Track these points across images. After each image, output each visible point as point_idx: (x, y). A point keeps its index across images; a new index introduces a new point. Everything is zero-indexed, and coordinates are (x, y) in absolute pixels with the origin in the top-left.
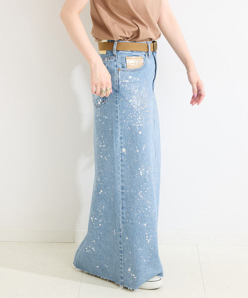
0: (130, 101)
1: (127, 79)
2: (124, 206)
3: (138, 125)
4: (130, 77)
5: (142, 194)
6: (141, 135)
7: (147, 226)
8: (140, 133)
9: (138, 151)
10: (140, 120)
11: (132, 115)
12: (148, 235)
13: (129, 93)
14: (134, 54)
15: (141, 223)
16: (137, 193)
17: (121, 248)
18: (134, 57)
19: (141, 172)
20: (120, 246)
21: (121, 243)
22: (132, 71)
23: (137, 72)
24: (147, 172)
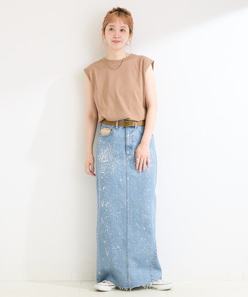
3: (101, 172)
4: (101, 141)
5: (103, 220)
7: (106, 243)
9: (101, 190)
10: (102, 169)
12: (106, 250)
15: (103, 240)
18: (105, 128)
19: (102, 205)
22: (102, 137)
23: (105, 138)
24: (106, 205)
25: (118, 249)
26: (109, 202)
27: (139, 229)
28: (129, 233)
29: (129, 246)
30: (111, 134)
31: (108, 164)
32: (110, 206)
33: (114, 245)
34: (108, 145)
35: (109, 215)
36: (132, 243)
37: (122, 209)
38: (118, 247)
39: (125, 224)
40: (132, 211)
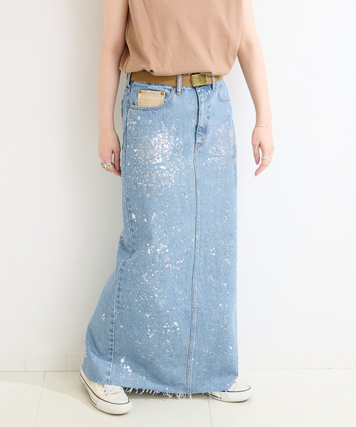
0: (135, 151)
1: (134, 120)
2: (121, 287)
3: (146, 185)
4: (139, 118)
5: (147, 277)
6: (150, 198)
7: (150, 317)
8: (148, 195)
9: (145, 220)
10: (149, 178)
11: (137, 170)
12: (150, 328)
13: (135, 140)
14: (150, 87)
15: (142, 312)
16: (141, 275)
17: (112, 336)
18: (149, 91)
19: (149, 250)
20: (110, 333)
21: (111, 331)
22: (144, 110)
23: (150, 112)
24: (158, 250)
25: (175, 328)
26: (164, 244)
27: (214, 287)
28: (195, 296)
29: (195, 321)
30: (167, 104)
31: (162, 167)
32: (167, 251)
33: (168, 321)
34: (160, 128)
35: (163, 267)
36: (202, 315)
37: (187, 253)
38: (176, 323)
39: (190, 280)
40: (202, 254)
